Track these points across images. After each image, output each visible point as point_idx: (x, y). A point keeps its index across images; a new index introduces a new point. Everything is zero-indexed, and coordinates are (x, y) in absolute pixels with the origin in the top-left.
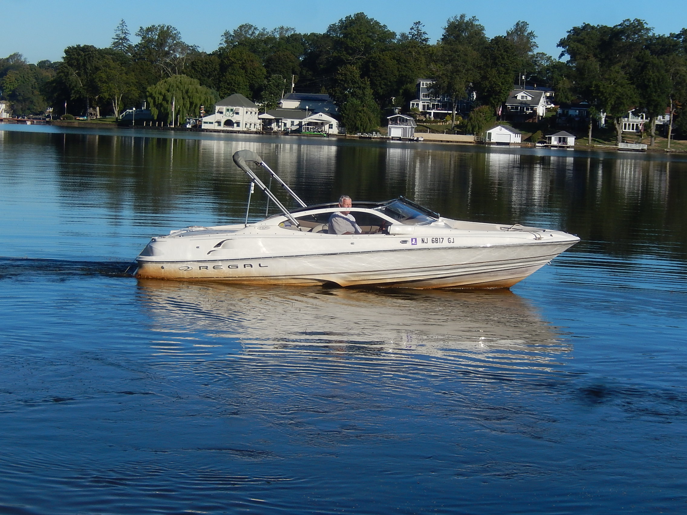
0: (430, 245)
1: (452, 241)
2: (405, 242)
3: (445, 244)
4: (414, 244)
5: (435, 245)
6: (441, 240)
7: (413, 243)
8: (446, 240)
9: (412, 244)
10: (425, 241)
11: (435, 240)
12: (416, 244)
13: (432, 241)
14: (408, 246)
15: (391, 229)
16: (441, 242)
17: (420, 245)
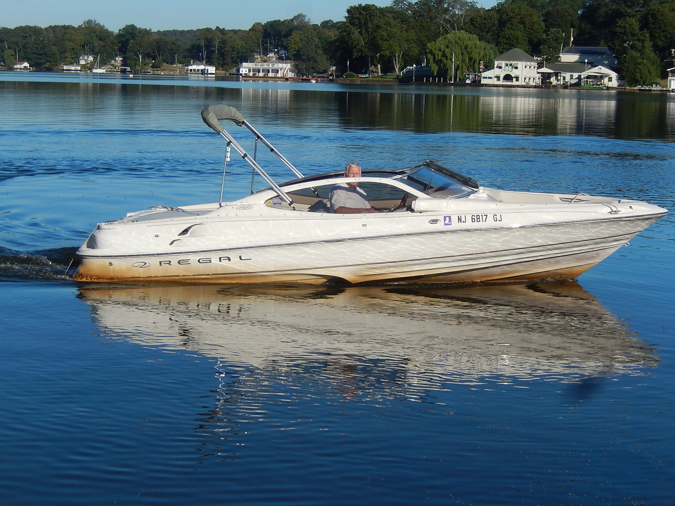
0: (469, 224)
1: (499, 218)
2: (435, 221)
3: (490, 223)
4: (448, 224)
5: (476, 225)
6: (484, 217)
7: (446, 222)
8: (490, 218)
9: (445, 224)
10: (463, 219)
11: (475, 218)
12: (451, 224)
13: (472, 219)
14: (440, 226)
15: (416, 204)
16: (484, 220)
17: (455, 225)
